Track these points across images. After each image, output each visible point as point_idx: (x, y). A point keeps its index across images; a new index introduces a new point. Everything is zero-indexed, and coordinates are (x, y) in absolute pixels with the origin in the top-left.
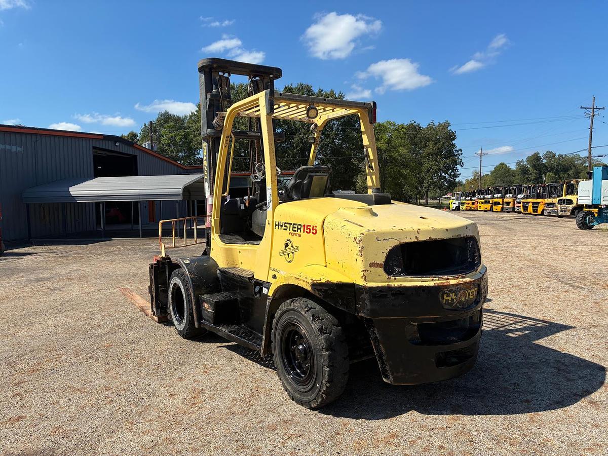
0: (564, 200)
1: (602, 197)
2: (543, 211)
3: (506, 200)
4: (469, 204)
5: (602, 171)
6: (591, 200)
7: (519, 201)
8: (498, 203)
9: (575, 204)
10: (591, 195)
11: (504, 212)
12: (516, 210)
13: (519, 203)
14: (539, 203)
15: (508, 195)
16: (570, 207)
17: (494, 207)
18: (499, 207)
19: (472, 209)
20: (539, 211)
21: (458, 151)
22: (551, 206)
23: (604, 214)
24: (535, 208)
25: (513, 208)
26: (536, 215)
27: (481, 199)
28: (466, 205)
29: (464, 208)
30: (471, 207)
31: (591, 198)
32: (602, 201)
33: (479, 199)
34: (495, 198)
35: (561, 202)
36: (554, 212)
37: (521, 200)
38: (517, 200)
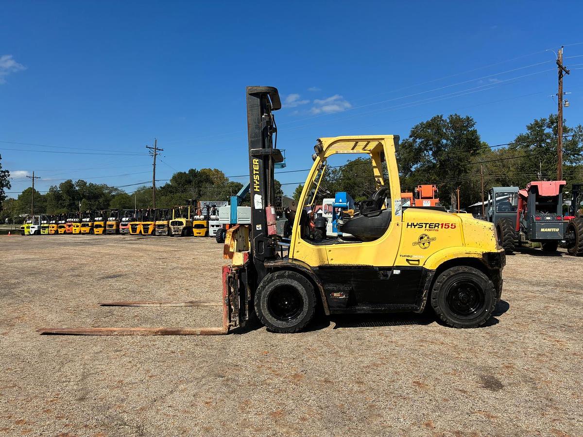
0: (176, 222)
1: (238, 218)
2: (154, 231)
3: (108, 223)
4: (53, 227)
5: (237, 199)
6: (230, 221)
7: (124, 223)
8: (100, 226)
9: (184, 225)
10: (230, 217)
11: (105, 234)
12: (121, 232)
13: (126, 225)
14: (148, 225)
15: (110, 219)
16: (181, 227)
17: (95, 230)
18: (101, 230)
19: (59, 232)
20: (150, 231)
21: (4, 172)
22: (162, 227)
24: (146, 228)
25: (117, 230)
26: (145, 235)
27: (76, 222)
28: (50, 229)
29: (46, 231)
30: (56, 231)
31: (230, 219)
32: (238, 221)
33: (74, 222)
34: (95, 221)
35: (174, 223)
36: (165, 232)
37: (126, 223)
38: (122, 223)
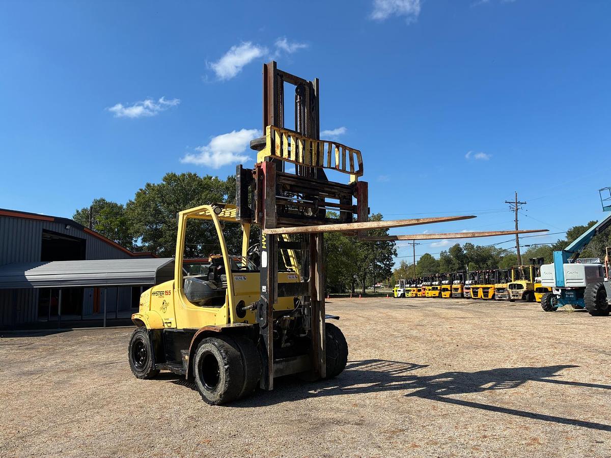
0: (515, 285)
1: (565, 280)
2: (494, 295)
3: (454, 286)
4: (414, 291)
5: (562, 255)
6: (555, 283)
7: (467, 286)
8: (447, 290)
9: (525, 289)
10: (554, 278)
11: (453, 298)
12: (465, 296)
13: (469, 288)
14: (489, 288)
15: (456, 282)
16: (521, 291)
17: (443, 293)
18: (448, 294)
19: (418, 296)
20: (490, 296)
22: (502, 291)
23: (567, 296)
24: (486, 293)
25: (462, 294)
26: (485, 300)
27: (428, 286)
28: (412, 292)
29: (410, 294)
30: (416, 294)
31: (554, 281)
32: (565, 283)
33: (426, 285)
34: (443, 284)
35: (512, 287)
36: (505, 297)
37: (470, 286)
38: (466, 286)
